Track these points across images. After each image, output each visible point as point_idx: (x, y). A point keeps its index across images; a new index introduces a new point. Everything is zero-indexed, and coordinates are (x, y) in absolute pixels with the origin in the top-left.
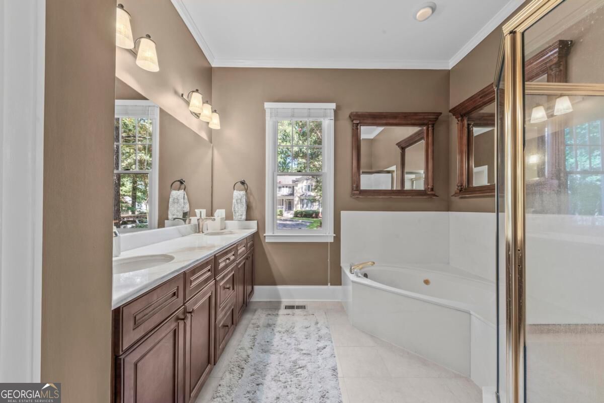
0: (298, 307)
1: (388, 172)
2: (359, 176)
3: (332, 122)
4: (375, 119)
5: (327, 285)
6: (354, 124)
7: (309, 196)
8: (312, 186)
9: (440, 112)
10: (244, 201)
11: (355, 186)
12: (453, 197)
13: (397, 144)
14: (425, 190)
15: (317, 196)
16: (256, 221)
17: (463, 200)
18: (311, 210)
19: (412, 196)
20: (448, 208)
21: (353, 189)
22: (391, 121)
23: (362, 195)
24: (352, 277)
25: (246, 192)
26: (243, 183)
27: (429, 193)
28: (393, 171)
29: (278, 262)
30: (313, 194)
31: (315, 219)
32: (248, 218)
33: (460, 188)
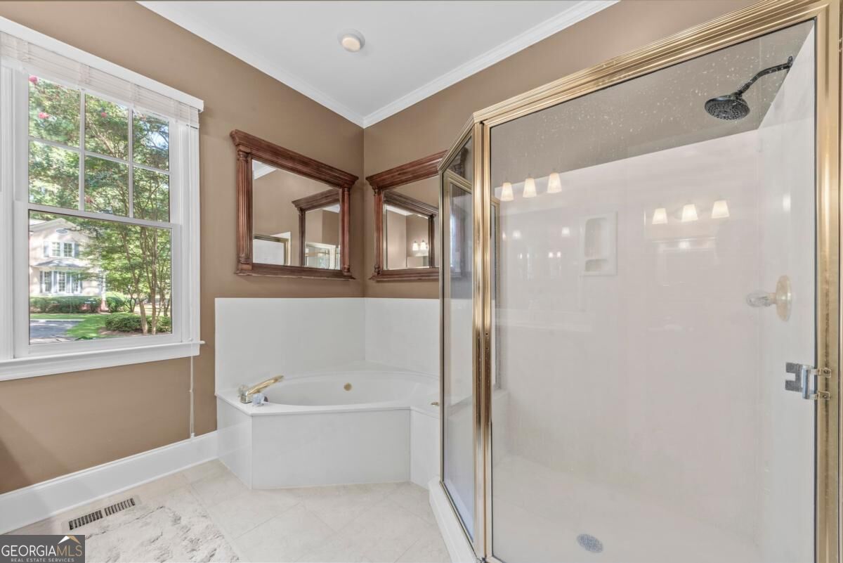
0: (111, 510)
1: (278, 240)
2: (251, 240)
3: (195, 132)
4: (277, 155)
5: (188, 437)
6: (240, 151)
7: (69, 266)
8: (77, 245)
9: (357, 175)
11: (243, 255)
12: (371, 281)
13: (293, 202)
14: (341, 271)
15: (94, 266)
17: (380, 284)
18: (75, 297)
19: (328, 277)
20: (364, 294)
21: (239, 262)
22: (300, 167)
23: (258, 273)
24: (251, 409)
27: (346, 274)
28: (287, 240)
30: (82, 263)
31: (88, 316)
33: (377, 270)
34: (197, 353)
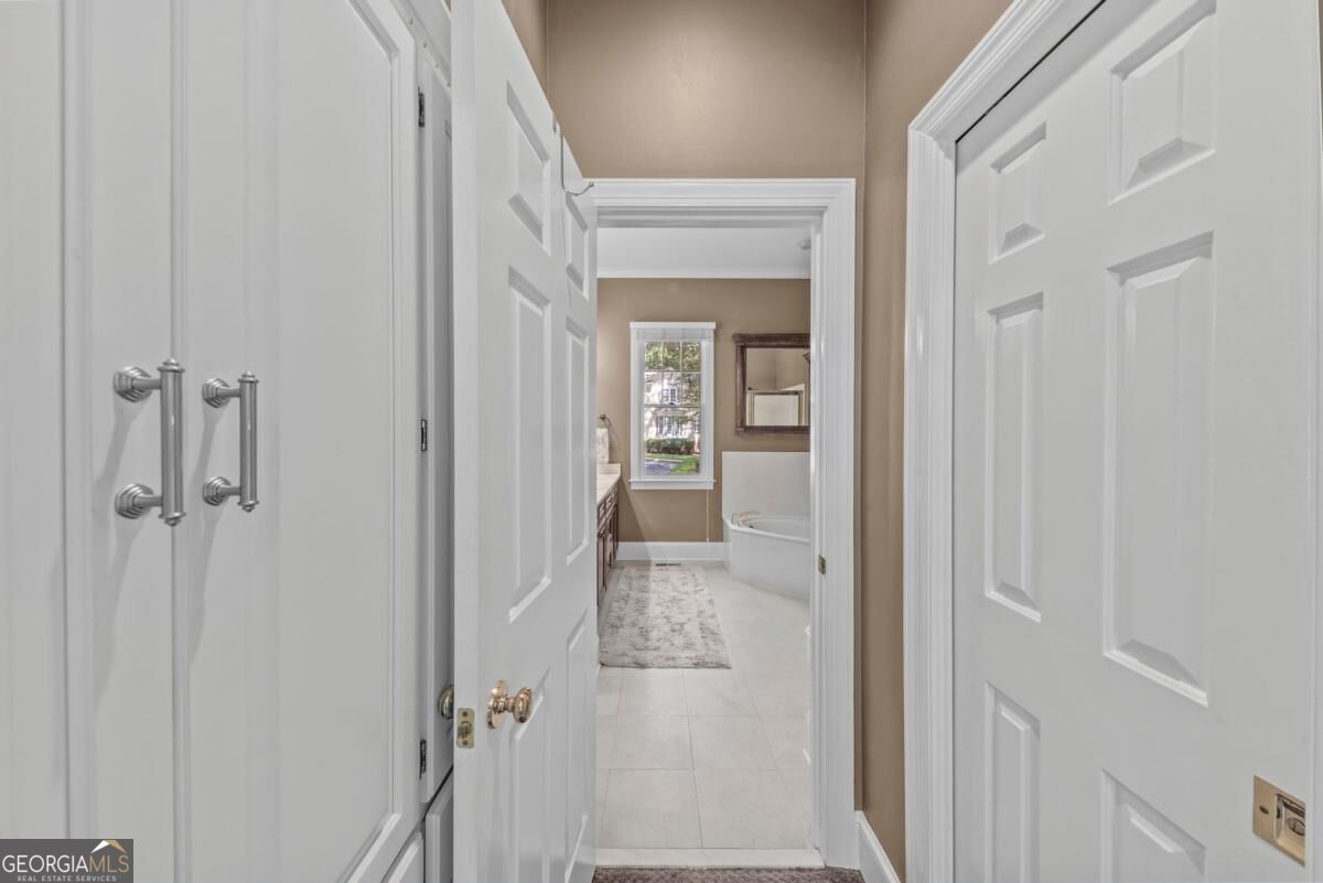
0: (672, 565)
3: (712, 344)
4: (764, 341)
5: (704, 540)
6: (739, 345)
10: (607, 440)
11: (739, 419)
16: (619, 465)
21: (737, 426)
22: (783, 343)
23: (748, 433)
24: (735, 529)
25: (609, 428)
26: (603, 418)
29: (644, 513)
31: (685, 457)
32: (611, 461)
34: (712, 488)
